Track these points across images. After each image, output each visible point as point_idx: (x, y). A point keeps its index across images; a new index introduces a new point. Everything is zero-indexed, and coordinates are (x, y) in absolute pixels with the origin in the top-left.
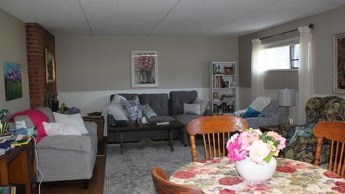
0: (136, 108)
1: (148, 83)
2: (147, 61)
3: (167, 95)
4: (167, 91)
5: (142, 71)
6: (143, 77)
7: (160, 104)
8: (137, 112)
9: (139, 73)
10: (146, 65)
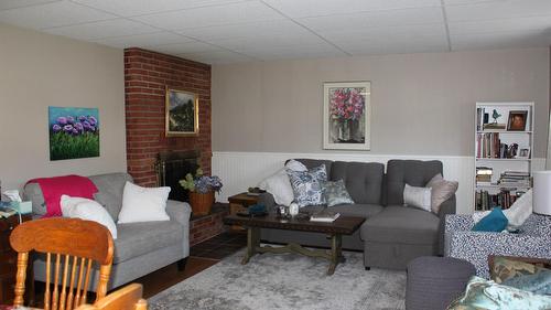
0: (308, 186)
1: (352, 141)
2: (350, 102)
3: (383, 166)
4: (384, 159)
5: (341, 120)
6: (343, 130)
7: (367, 183)
8: (310, 193)
9: (335, 123)
10: (349, 108)
